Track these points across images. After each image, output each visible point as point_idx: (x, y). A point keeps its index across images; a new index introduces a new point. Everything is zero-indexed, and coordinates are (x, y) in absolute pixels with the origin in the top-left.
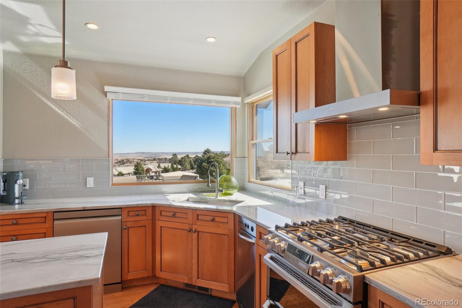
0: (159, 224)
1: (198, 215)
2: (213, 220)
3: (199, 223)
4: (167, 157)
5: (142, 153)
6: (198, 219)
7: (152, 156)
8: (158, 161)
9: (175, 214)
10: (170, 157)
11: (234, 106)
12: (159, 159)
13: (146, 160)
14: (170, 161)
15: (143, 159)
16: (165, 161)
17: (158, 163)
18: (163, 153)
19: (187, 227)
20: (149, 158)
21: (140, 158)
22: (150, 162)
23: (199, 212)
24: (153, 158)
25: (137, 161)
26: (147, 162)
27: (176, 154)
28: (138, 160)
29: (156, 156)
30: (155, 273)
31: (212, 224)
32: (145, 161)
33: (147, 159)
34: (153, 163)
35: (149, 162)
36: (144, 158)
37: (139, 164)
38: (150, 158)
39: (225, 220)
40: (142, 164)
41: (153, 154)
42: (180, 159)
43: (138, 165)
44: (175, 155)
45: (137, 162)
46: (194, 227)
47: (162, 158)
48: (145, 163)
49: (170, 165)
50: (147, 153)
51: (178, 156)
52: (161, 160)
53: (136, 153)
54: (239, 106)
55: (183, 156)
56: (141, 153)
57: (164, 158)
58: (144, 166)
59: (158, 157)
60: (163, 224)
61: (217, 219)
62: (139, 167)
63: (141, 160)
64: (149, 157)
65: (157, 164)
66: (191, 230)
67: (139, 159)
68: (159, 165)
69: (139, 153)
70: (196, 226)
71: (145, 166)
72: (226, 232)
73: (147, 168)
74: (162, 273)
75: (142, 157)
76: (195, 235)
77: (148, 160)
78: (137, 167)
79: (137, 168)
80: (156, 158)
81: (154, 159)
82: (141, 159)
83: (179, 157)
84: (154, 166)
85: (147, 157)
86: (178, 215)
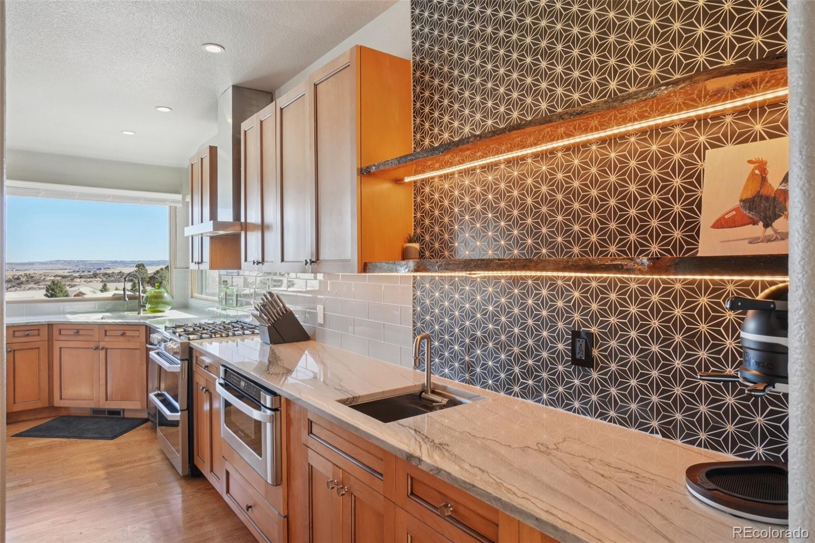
0: (57, 345)
1: (106, 331)
2: (123, 334)
3: (107, 339)
4: (123, 271)
5: (65, 261)
6: (106, 335)
7: (89, 267)
8: (104, 279)
9: (78, 332)
10: (133, 269)
11: (173, 205)
12: (106, 274)
13: (76, 277)
14: (130, 277)
15: (67, 274)
16: (119, 278)
17: (102, 281)
18: (116, 261)
19: (93, 345)
20: (83, 272)
21: (61, 272)
22: (85, 281)
23: (106, 328)
24: (92, 273)
25: (52, 278)
26: (79, 280)
27: (143, 265)
28: (54, 276)
29: (100, 269)
30: (53, 403)
31: (122, 338)
32: (72, 280)
33: (77, 275)
34: (91, 282)
35: (83, 280)
36: (71, 274)
37: (57, 284)
38: (86, 273)
39: (137, 334)
40: (65, 285)
41: (92, 264)
42: (152, 275)
43: (53, 287)
44: (140, 266)
45: (53, 282)
46: (102, 344)
47: (113, 273)
48: (74, 283)
49: (129, 286)
50: (78, 261)
51: (147, 268)
52: (110, 276)
53: (51, 263)
54: (179, 205)
55: (158, 268)
56: (62, 262)
57: (116, 271)
58: (71, 289)
59: (102, 271)
60: (63, 344)
61: (128, 333)
62: (58, 292)
63: (64, 277)
64: (81, 270)
65: (100, 285)
66: (97, 348)
67: (58, 274)
68: (105, 285)
69: (58, 262)
70: (103, 343)
71: (73, 289)
72: (137, 346)
73: (77, 292)
74: (62, 401)
75: (64, 271)
76: (102, 353)
77: (81, 277)
78: (53, 290)
79: (53, 292)
80: (98, 272)
81: (95, 275)
82: (64, 274)
83: (151, 270)
84: (93, 288)
85: (78, 272)
86: (81, 332)
